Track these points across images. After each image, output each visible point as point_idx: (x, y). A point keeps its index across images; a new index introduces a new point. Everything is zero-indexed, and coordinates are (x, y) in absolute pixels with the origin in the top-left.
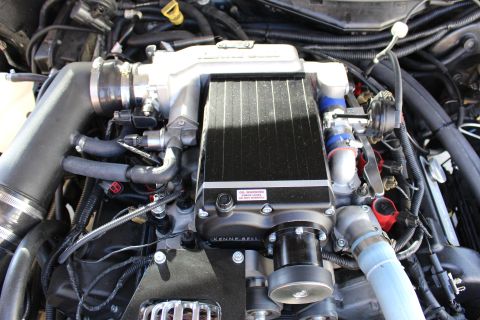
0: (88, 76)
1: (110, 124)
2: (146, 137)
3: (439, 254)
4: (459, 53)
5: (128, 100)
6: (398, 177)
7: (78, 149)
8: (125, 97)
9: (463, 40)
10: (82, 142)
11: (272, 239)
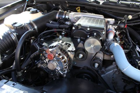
0: (57, 12)
1: (59, 20)
2: (65, 22)
3: (135, 57)
6: (125, 41)
8: (64, 17)
10: (52, 21)
11: (88, 36)
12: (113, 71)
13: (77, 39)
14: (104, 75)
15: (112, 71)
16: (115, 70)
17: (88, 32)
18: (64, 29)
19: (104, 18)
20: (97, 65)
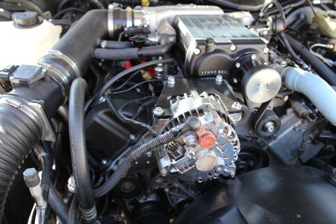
1: (121, 35)
2: (147, 36)
4: (299, 21)
5: (131, 26)
7: (103, 46)
9: (298, 16)
10: (104, 42)
11: (238, 65)
12: (294, 129)
13: (215, 76)
14: (275, 141)
15: (291, 128)
16: (297, 125)
17: (232, 56)
18: (160, 58)
19: (225, 12)
20: (270, 126)
